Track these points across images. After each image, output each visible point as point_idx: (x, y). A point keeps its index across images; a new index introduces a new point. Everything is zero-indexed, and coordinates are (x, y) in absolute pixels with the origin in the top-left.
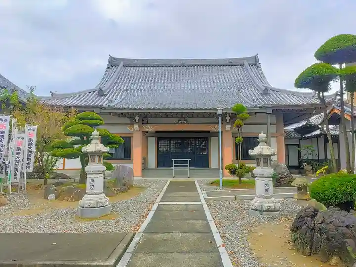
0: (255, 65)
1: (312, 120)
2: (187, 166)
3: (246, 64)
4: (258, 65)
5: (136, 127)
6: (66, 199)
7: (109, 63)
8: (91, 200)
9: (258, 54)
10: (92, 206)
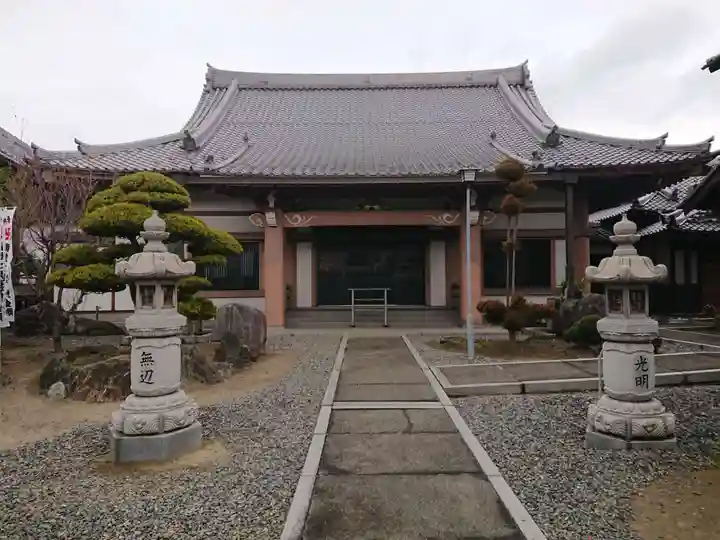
0: (522, 85)
1: (643, 201)
2: (383, 303)
3: (503, 82)
4: (527, 84)
5: (271, 217)
6: (91, 396)
7: (208, 80)
8: (143, 412)
9: (527, 61)
10: (146, 429)
